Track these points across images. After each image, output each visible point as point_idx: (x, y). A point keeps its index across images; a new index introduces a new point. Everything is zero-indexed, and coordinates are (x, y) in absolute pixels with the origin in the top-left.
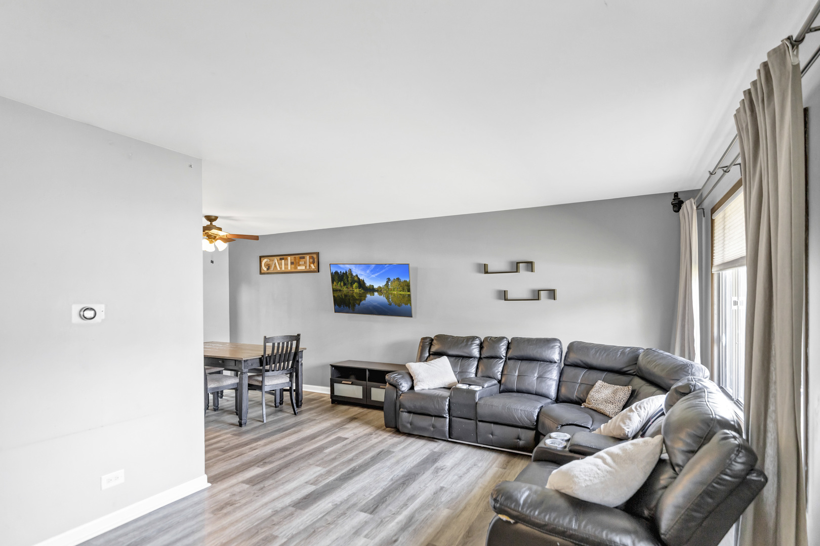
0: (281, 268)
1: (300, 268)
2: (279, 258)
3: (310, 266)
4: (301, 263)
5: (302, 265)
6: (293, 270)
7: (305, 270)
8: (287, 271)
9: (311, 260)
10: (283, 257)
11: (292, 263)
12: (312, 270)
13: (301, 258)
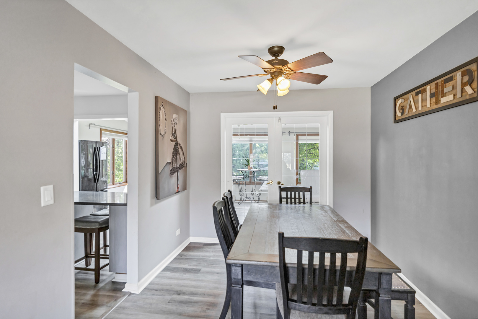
0: (416, 108)
1: (444, 100)
2: (414, 93)
3: (463, 91)
4: (446, 90)
5: (449, 92)
6: (435, 107)
7: (455, 101)
8: (425, 110)
9: (466, 78)
10: (419, 90)
11: (432, 95)
12: (468, 97)
13: (446, 81)
